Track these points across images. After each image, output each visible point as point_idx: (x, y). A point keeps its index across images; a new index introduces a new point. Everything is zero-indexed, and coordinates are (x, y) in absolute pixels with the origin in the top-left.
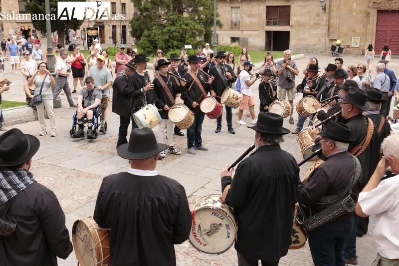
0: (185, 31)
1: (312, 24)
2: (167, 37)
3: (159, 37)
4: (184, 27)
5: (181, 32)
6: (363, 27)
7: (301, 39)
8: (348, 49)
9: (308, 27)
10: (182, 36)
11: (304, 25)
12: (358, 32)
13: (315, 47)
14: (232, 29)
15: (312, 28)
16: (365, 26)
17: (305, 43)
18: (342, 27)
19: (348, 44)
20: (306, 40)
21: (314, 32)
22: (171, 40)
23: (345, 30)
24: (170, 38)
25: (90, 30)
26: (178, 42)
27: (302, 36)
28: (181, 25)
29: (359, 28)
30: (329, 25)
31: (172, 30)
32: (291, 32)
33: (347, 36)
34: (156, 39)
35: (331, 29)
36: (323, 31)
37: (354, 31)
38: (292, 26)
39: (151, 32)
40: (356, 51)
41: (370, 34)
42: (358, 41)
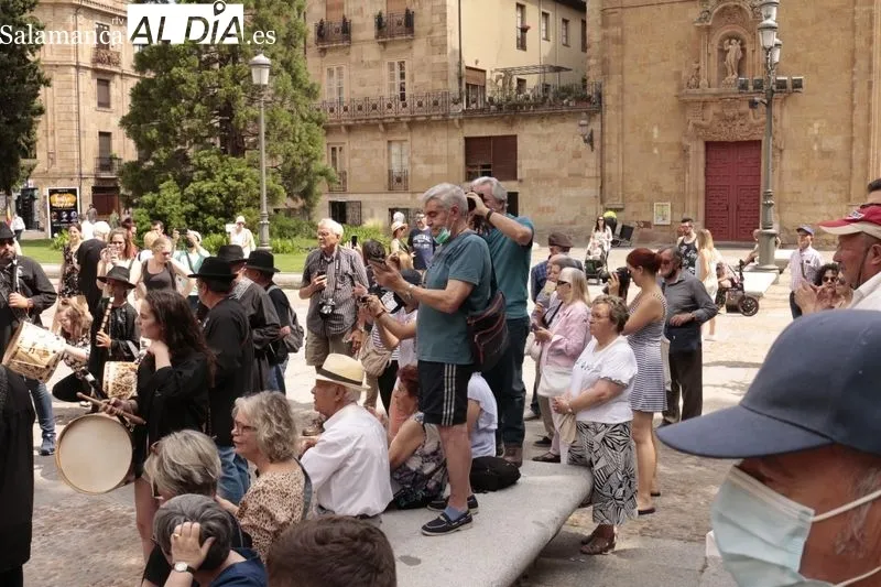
0: (234, 193)
1: (566, 175)
2: (192, 207)
3: (174, 207)
4: (230, 181)
5: (225, 194)
6: (676, 180)
7: (542, 210)
8: (645, 230)
9: (556, 182)
10: (226, 202)
11: (548, 178)
12: (665, 190)
13: (574, 227)
14: (391, 190)
15: (565, 183)
16: (680, 178)
17: (552, 218)
18: (631, 181)
19: (647, 220)
20: (554, 211)
21: (572, 193)
22: (200, 213)
23: (637, 186)
24: (201, 208)
25: (56, 196)
26: (216, 218)
27: (544, 202)
28: (225, 177)
29: (668, 182)
30: (603, 179)
31: (205, 190)
32: (519, 195)
33: (642, 200)
34: (167, 210)
35: (607, 186)
36: (589, 190)
37: (657, 188)
38: (521, 181)
39: (156, 195)
40: (666, 234)
41: (691, 196)
42: (668, 211)
